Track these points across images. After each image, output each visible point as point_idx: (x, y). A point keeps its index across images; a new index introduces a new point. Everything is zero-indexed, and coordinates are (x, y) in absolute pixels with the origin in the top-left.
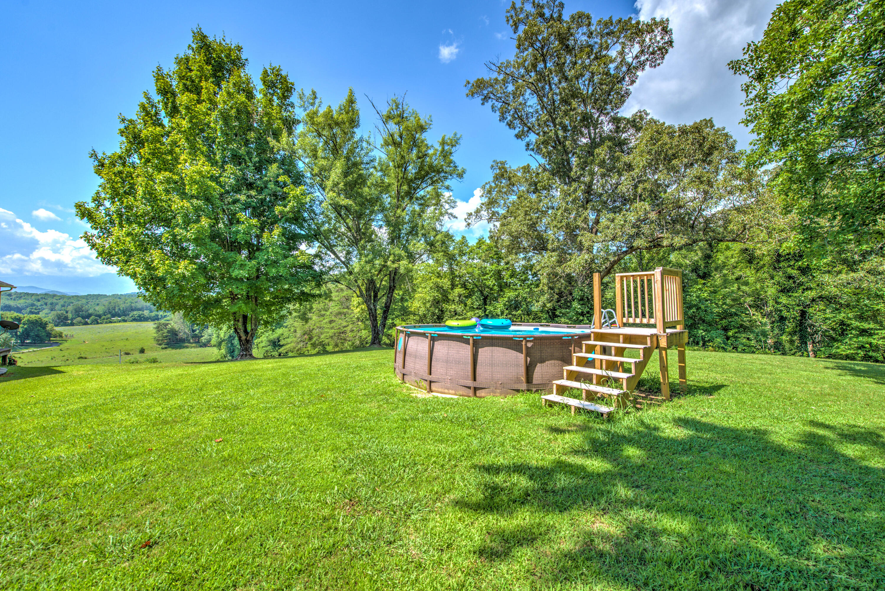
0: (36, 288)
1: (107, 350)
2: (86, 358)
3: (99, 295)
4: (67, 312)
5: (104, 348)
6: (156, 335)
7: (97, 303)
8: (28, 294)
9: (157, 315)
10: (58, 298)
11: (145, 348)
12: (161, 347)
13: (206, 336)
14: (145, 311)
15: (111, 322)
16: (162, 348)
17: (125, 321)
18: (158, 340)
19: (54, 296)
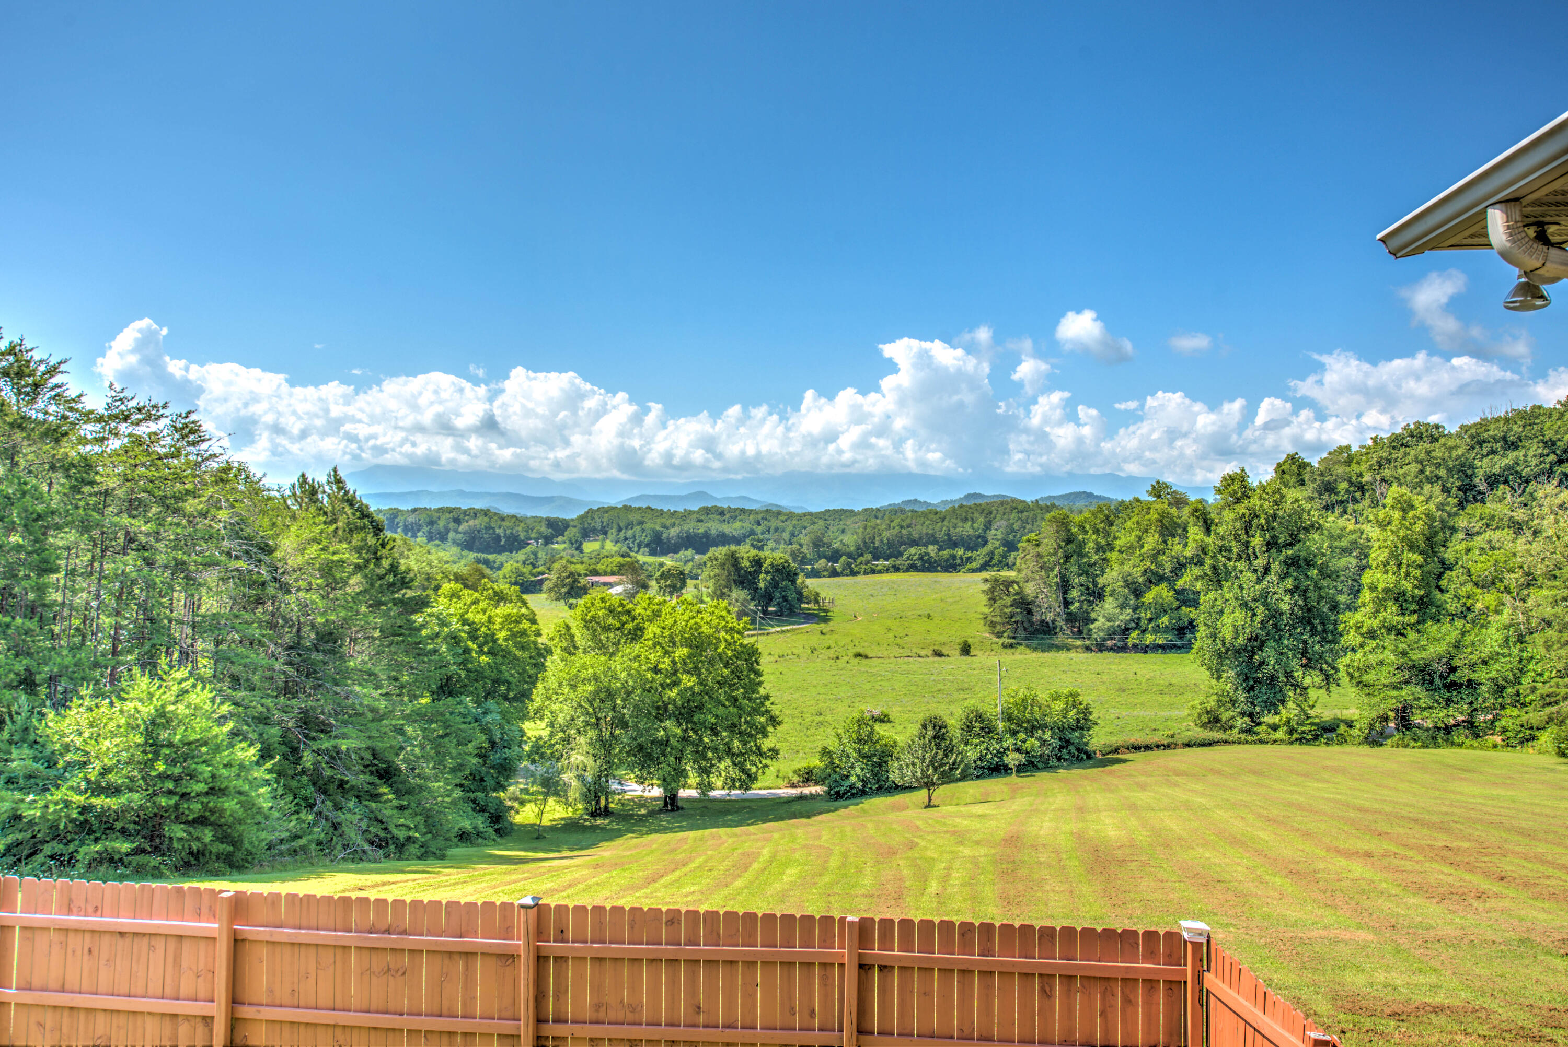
0: (749, 499)
1: (898, 641)
2: (866, 657)
3: (843, 511)
4: (801, 545)
5: (891, 635)
6: (987, 610)
7: (841, 527)
8: (743, 511)
9: (954, 557)
10: (784, 518)
11: (970, 641)
12: (1001, 641)
13: (1102, 620)
14: (931, 547)
15: (873, 572)
16: (1005, 646)
17: (896, 569)
18: (993, 624)
19: (779, 513)
